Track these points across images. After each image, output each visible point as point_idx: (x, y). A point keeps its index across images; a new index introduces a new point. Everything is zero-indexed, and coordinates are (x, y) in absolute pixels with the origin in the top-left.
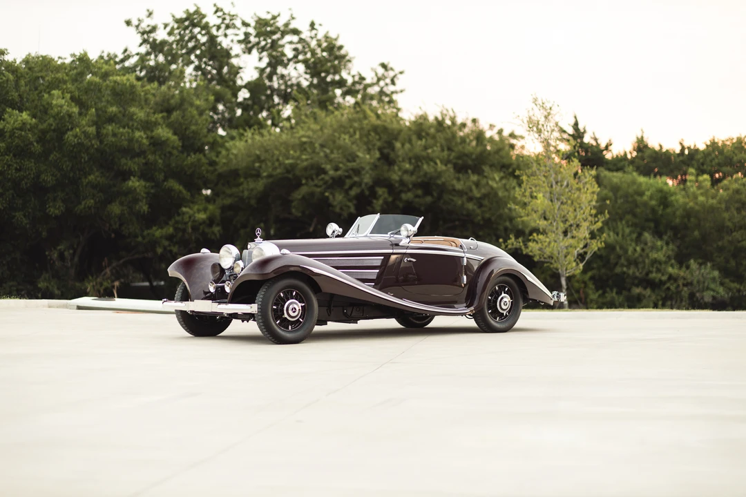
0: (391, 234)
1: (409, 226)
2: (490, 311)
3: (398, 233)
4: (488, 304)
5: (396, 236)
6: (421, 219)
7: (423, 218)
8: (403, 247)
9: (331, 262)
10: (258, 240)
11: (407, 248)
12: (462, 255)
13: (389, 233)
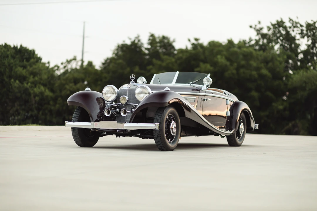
0: (191, 84)
5: (193, 85)
6: (209, 75)
12: (227, 98)
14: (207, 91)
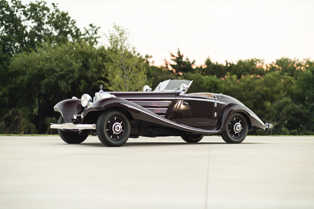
1: (185, 85)
2: (229, 131)
3: (179, 89)
4: (229, 127)
5: (178, 91)
6: (191, 82)
7: (192, 81)
8: (182, 96)
9: (141, 103)
10: (101, 91)
11: (184, 97)
12: (214, 101)
13: (174, 89)
14: (186, 95)
